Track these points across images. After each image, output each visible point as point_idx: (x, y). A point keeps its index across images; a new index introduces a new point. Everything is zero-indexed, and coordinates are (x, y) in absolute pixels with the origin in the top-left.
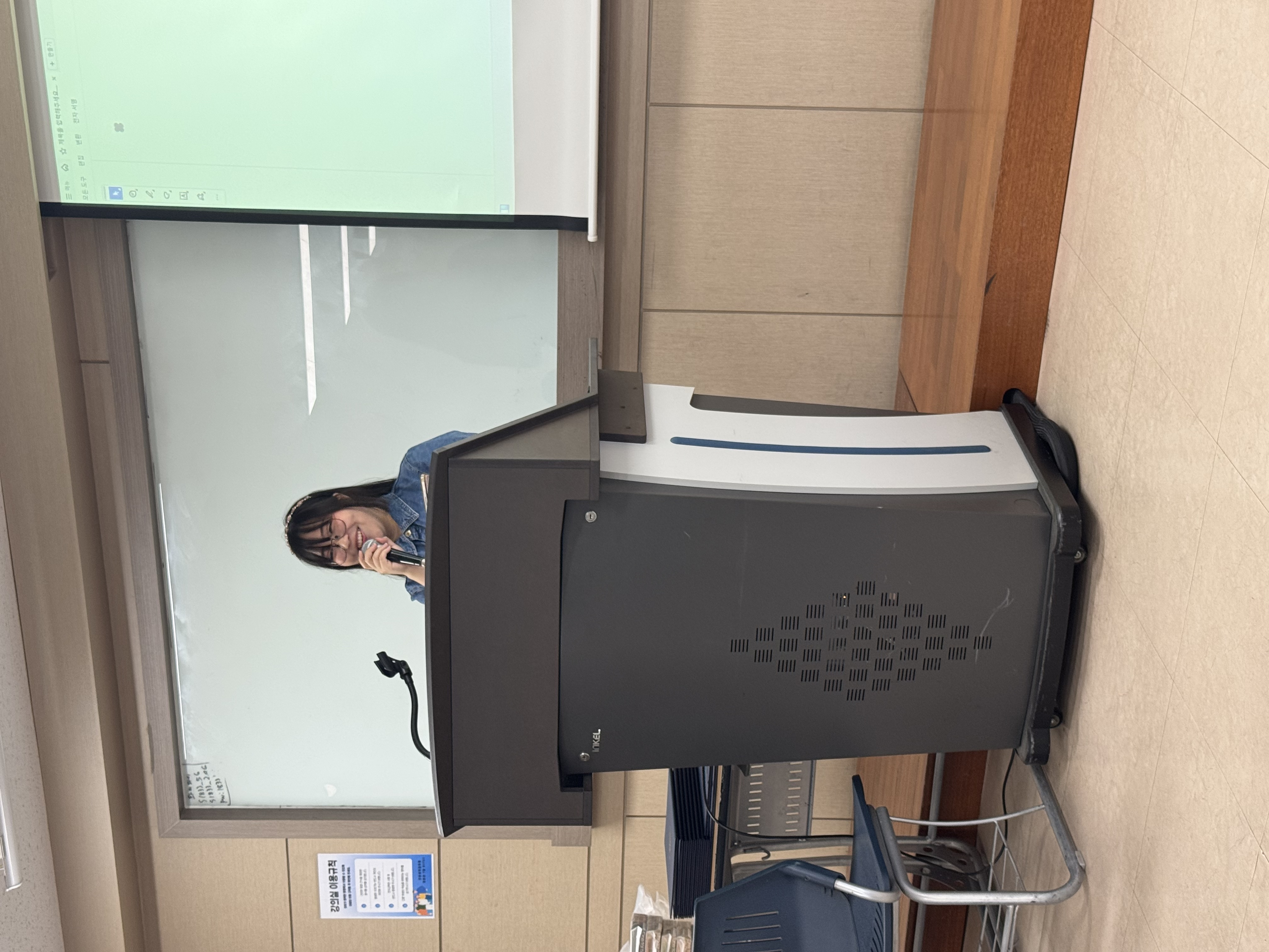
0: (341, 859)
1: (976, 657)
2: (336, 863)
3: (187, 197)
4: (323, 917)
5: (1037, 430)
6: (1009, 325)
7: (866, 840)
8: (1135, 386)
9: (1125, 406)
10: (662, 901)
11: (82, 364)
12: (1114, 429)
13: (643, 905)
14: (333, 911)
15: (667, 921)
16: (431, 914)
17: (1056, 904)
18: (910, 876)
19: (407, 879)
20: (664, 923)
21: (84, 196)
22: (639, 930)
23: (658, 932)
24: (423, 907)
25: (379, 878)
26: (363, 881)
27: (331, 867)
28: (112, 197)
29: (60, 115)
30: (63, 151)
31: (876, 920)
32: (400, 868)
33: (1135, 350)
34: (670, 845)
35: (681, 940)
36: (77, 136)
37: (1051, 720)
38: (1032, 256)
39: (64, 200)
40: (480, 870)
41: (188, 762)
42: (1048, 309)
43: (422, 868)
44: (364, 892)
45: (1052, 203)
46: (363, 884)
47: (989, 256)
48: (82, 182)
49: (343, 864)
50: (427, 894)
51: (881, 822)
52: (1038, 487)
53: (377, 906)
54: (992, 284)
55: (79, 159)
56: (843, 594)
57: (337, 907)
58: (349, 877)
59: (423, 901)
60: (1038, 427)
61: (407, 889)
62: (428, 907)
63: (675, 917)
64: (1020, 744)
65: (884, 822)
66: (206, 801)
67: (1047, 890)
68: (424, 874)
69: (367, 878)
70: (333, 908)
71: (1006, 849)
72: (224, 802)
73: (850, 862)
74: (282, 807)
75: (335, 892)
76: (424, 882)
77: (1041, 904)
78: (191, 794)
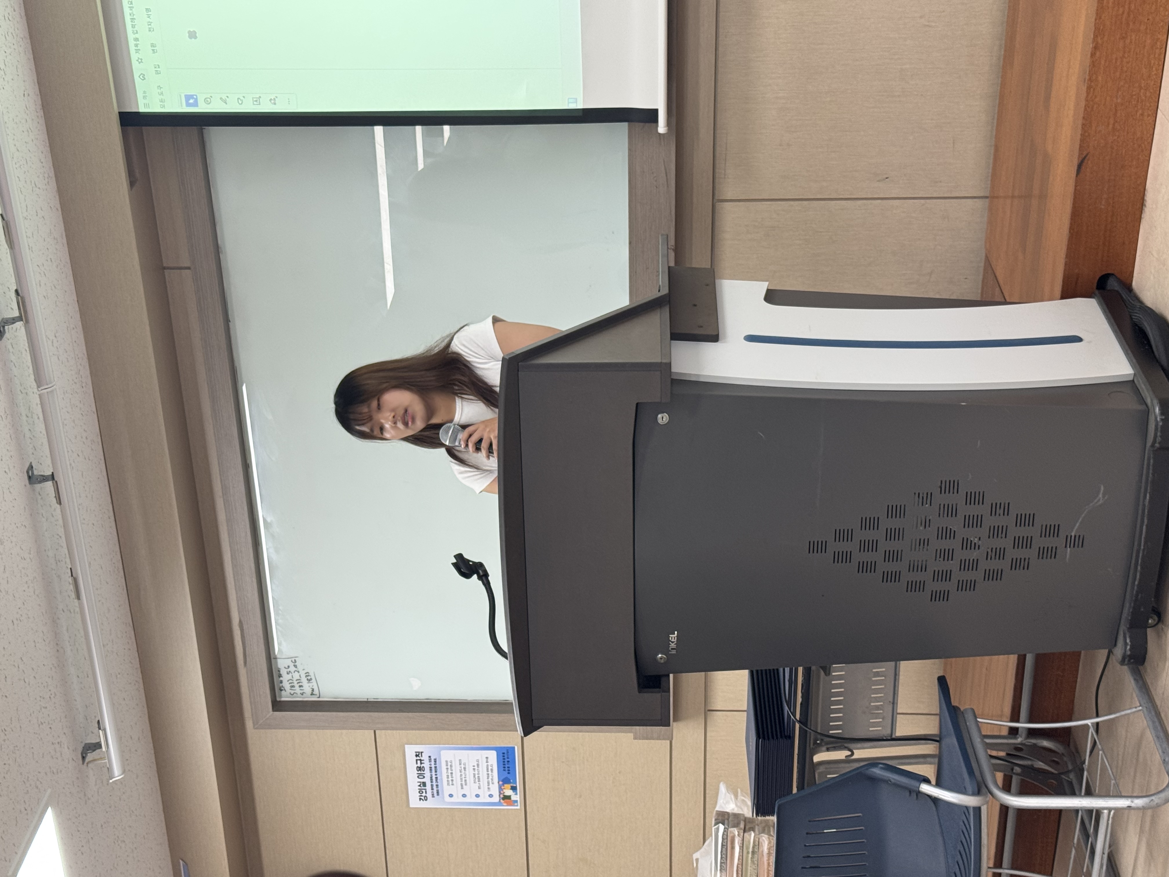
0: (427, 750)
1: (1068, 556)
2: (423, 754)
3: (260, 103)
4: (411, 806)
5: (1133, 317)
6: (1103, 207)
7: (952, 741)
10: (743, 798)
11: (165, 271)
13: (725, 802)
14: (421, 800)
15: (750, 818)
16: (516, 804)
17: (1155, 808)
18: (1000, 776)
19: (492, 770)
20: (746, 820)
21: (161, 105)
22: (721, 827)
23: (741, 829)
24: (507, 798)
25: (465, 768)
26: (450, 771)
27: (418, 758)
28: (188, 105)
29: (135, 25)
30: (140, 60)
31: (963, 822)
32: (485, 760)
34: (751, 744)
35: (764, 838)
36: (153, 45)
37: (1148, 620)
38: (1128, 133)
39: (142, 109)
40: (563, 762)
41: (278, 656)
42: (1145, 189)
43: (506, 760)
44: (451, 783)
45: (1149, 77)
46: (450, 774)
47: (1081, 135)
48: (159, 91)
49: (430, 755)
50: (512, 785)
51: (968, 724)
52: (1134, 378)
53: (464, 796)
54: (1084, 164)
55: (155, 67)
56: (925, 493)
57: (425, 796)
58: (436, 767)
59: (508, 792)
60: (1135, 314)
61: (492, 779)
62: (513, 798)
63: (757, 815)
64: (1115, 645)
65: (971, 724)
66: (297, 694)
67: (1144, 795)
68: (508, 766)
69: (453, 768)
70: (421, 797)
71: (1101, 752)
72: (314, 695)
73: (936, 760)
74: (369, 700)
75: (423, 783)
76: (509, 773)
77: (1138, 809)
78: (282, 687)
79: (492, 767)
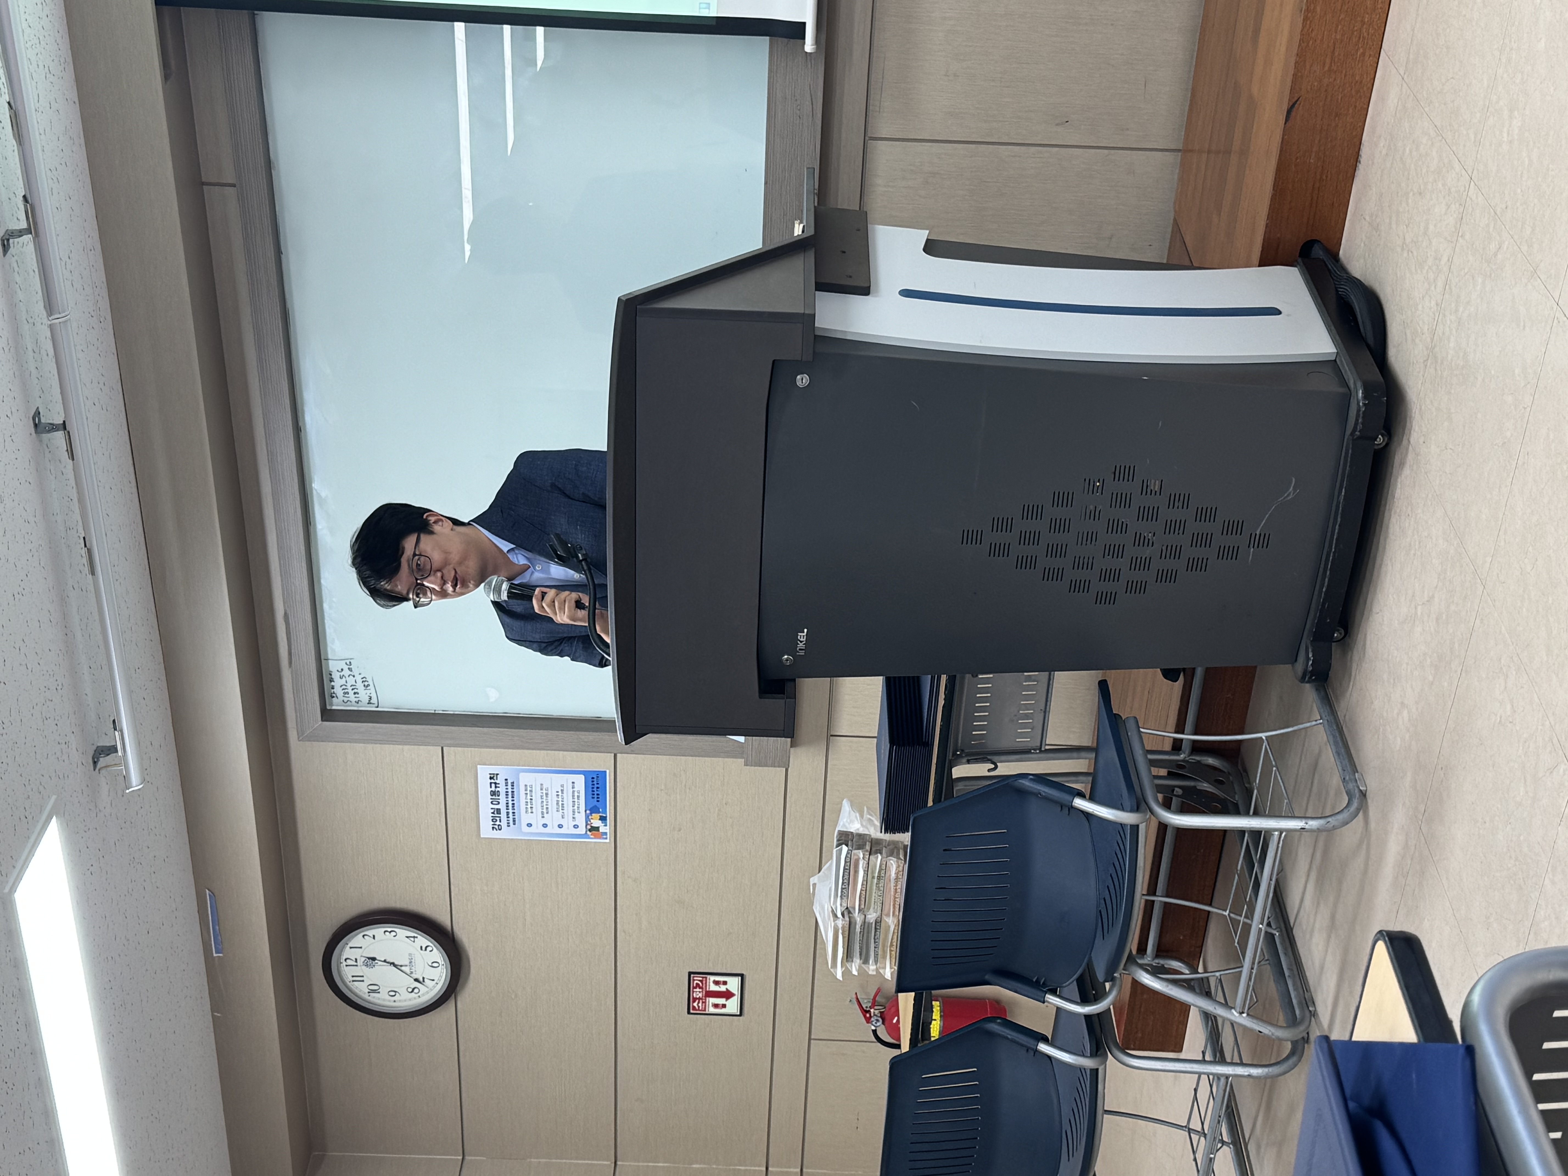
0: (503, 772)
1: (1250, 558)
2: (498, 776)
4: (483, 836)
5: (1339, 290)
6: (1312, 161)
7: (1111, 753)
8: (1462, 236)
9: (1448, 260)
10: (870, 817)
11: (204, 186)
12: (1433, 288)
13: (848, 821)
14: (495, 830)
15: (877, 839)
16: (605, 836)
17: (1329, 832)
18: (1160, 797)
19: (578, 797)
20: (873, 842)
22: (844, 849)
23: (866, 851)
24: (595, 829)
25: (547, 794)
26: (529, 797)
27: (492, 781)
31: (1118, 845)
32: (571, 785)
33: (1465, 191)
35: (892, 862)
37: (1334, 634)
38: (1345, 76)
40: (661, 790)
41: (330, 657)
42: (1361, 142)
43: (596, 786)
44: (530, 810)
46: (529, 801)
47: (1293, 74)
49: (506, 777)
50: (601, 814)
51: (1129, 734)
52: (1336, 358)
53: (545, 825)
54: (1294, 109)
56: (1096, 480)
57: (500, 825)
58: (513, 792)
59: (596, 823)
60: (1342, 286)
61: (578, 808)
62: (602, 829)
63: (886, 834)
64: (1296, 660)
65: (1133, 734)
66: (351, 702)
67: (1320, 816)
68: (598, 793)
69: (533, 794)
70: (494, 826)
71: (1274, 769)
72: (371, 703)
73: (1090, 779)
74: (436, 712)
75: (497, 809)
76: (598, 801)
77: (1311, 831)
78: (334, 693)
79: (579, 793)
